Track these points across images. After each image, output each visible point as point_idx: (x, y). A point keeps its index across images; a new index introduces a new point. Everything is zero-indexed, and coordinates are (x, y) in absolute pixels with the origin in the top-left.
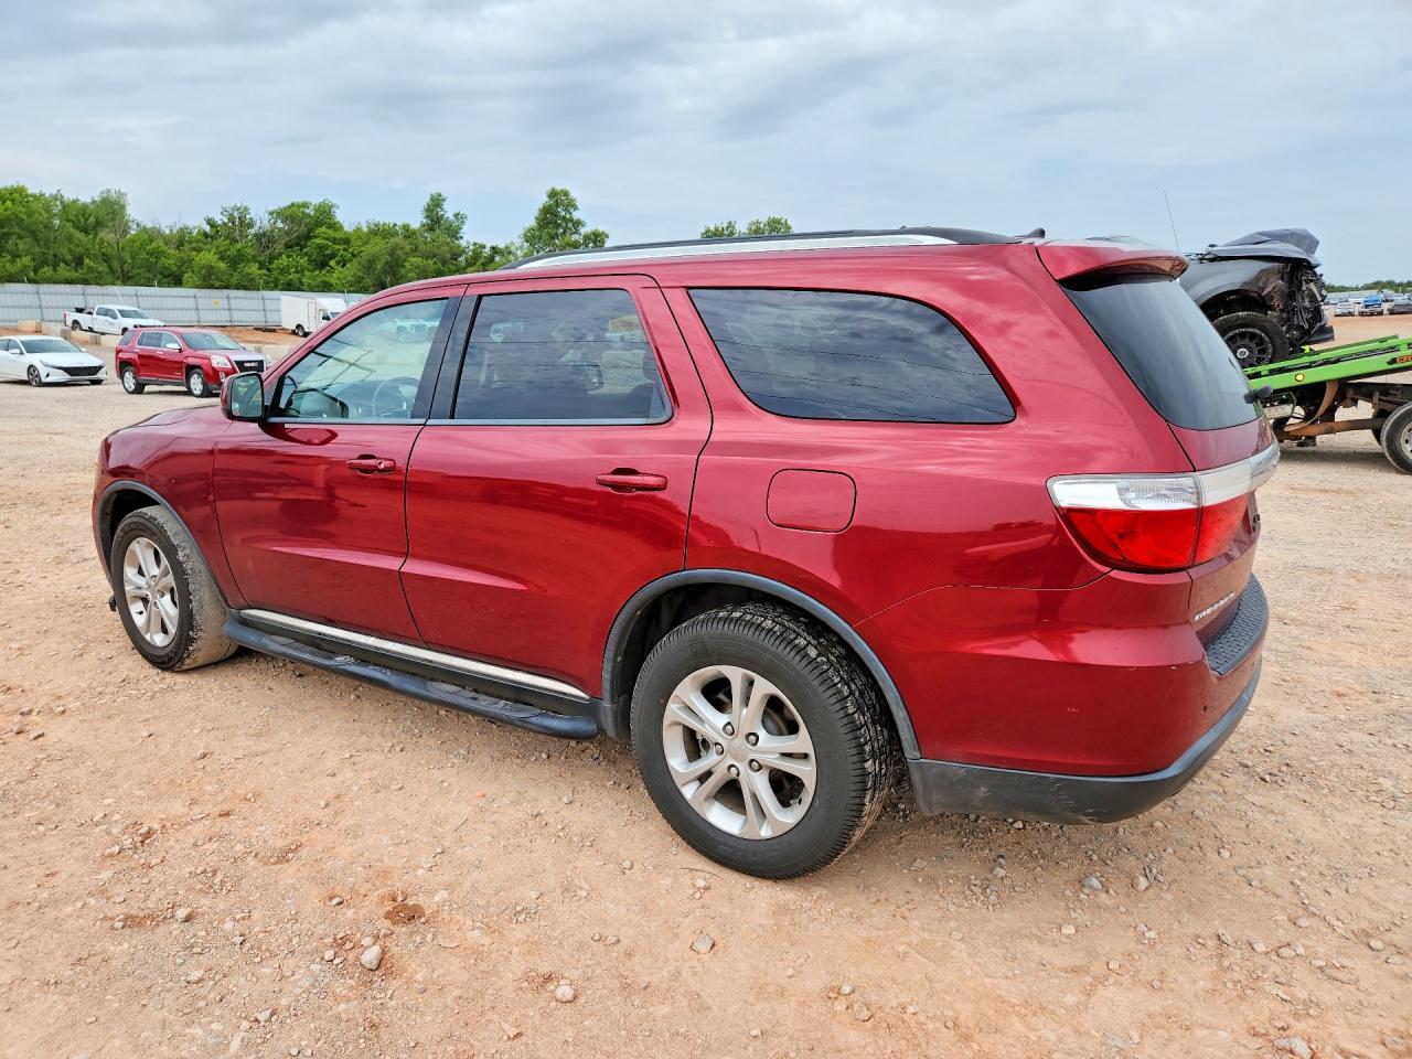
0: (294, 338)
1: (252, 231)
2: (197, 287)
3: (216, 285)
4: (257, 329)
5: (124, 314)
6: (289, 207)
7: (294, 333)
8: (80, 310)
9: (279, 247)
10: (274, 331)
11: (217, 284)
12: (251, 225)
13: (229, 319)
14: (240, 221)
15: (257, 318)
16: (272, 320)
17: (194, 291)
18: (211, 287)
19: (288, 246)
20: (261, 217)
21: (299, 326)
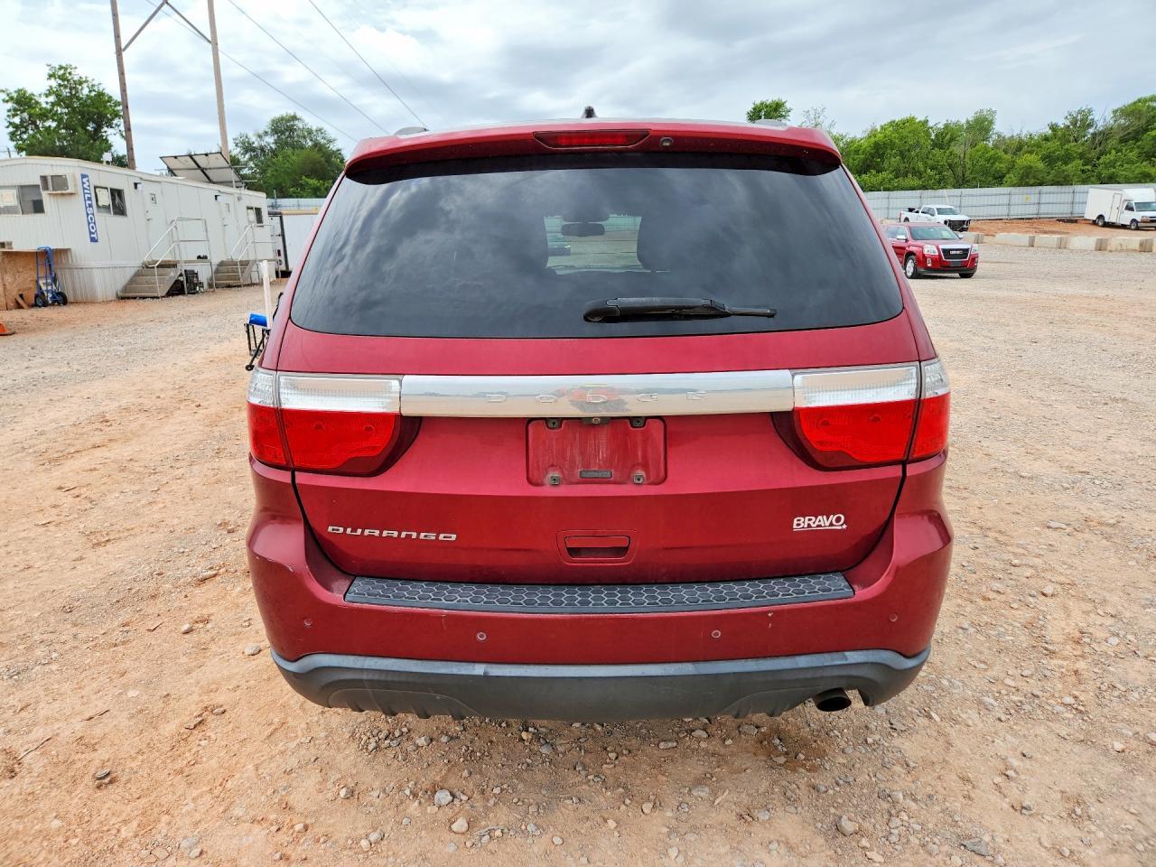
0: (1093, 227)
1: (1091, 130)
2: (1014, 186)
3: (1031, 183)
4: (1059, 220)
5: (940, 211)
6: (1135, 103)
7: (1094, 223)
8: (911, 210)
9: (1113, 142)
10: (1076, 221)
11: (1032, 181)
12: (1090, 126)
13: (1036, 212)
14: (1081, 122)
15: (1064, 211)
16: (1077, 210)
17: (1010, 189)
18: (1027, 185)
19: (1124, 140)
20: (1103, 117)
21: (1101, 217)
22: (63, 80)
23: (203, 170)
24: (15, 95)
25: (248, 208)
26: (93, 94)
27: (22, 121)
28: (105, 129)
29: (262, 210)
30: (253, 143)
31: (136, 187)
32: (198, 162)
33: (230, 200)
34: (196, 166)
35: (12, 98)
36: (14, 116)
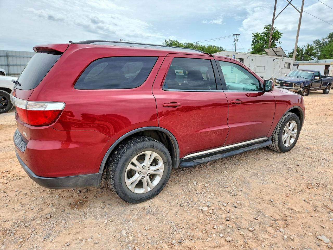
22: (268, 29)
23: (275, 52)
24: (255, 35)
25: (285, 63)
26: (274, 32)
27: (255, 41)
28: (276, 41)
29: (291, 64)
30: (320, 42)
31: (248, 58)
32: (274, 50)
33: (278, 60)
34: (273, 51)
35: (254, 35)
36: (254, 40)
